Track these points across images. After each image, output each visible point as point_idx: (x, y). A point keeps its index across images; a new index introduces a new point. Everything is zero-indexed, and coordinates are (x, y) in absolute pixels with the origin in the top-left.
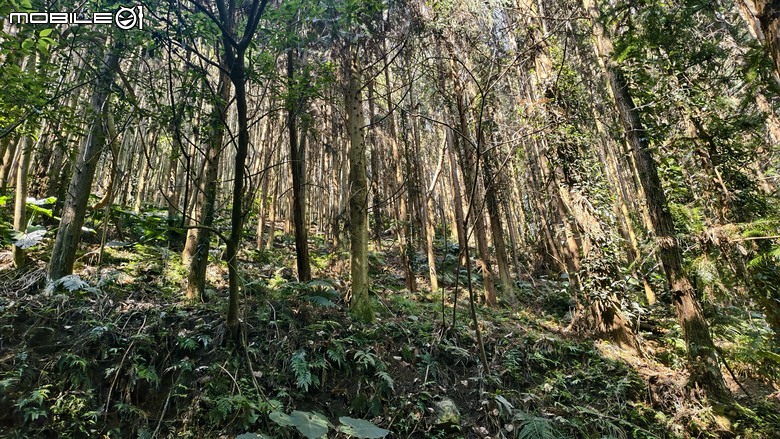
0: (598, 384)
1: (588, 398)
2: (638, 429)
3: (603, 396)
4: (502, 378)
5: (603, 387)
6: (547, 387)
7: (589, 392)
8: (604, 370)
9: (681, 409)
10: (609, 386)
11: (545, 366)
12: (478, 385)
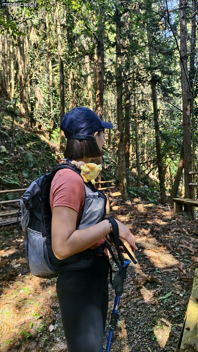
0: (40, 146)
1: (37, 149)
2: (48, 156)
3: (41, 149)
4: (17, 142)
5: (41, 147)
6: (28, 145)
7: (38, 147)
8: (41, 142)
9: (57, 153)
10: (42, 146)
11: (27, 140)
12: (10, 143)
